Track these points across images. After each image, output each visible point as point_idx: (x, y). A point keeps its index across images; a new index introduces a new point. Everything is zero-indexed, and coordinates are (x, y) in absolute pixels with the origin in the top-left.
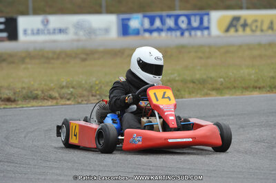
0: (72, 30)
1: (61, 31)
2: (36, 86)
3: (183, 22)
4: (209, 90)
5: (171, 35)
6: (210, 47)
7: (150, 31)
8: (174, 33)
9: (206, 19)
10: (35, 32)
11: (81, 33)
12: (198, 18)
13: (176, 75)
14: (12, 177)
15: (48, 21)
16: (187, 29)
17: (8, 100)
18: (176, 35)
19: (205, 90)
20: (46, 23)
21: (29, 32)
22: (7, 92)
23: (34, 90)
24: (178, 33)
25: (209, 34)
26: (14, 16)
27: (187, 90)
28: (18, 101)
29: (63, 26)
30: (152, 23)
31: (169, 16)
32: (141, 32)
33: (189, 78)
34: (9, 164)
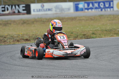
0: (54, 9)
1: (49, 10)
2: (39, 33)
3: (102, 5)
4: (113, 34)
5: (97, 11)
6: (113, 15)
7: (88, 9)
8: (98, 10)
9: (111, 3)
10: (38, 10)
11: (58, 10)
12: (108, 3)
13: (99, 28)
14: (28, 73)
15: (43, 6)
16: (103, 8)
17: (27, 40)
18: (99, 11)
19: (111, 34)
20: (43, 7)
21: (36, 10)
22: (26, 36)
23: (38, 36)
24: (100, 10)
25: (113, 10)
26: (29, 4)
27: (103, 34)
28: (31, 40)
29: (50, 8)
30: (88, 5)
31: (96, 2)
32: (84, 9)
33: (104, 29)
34: (27, 67)
